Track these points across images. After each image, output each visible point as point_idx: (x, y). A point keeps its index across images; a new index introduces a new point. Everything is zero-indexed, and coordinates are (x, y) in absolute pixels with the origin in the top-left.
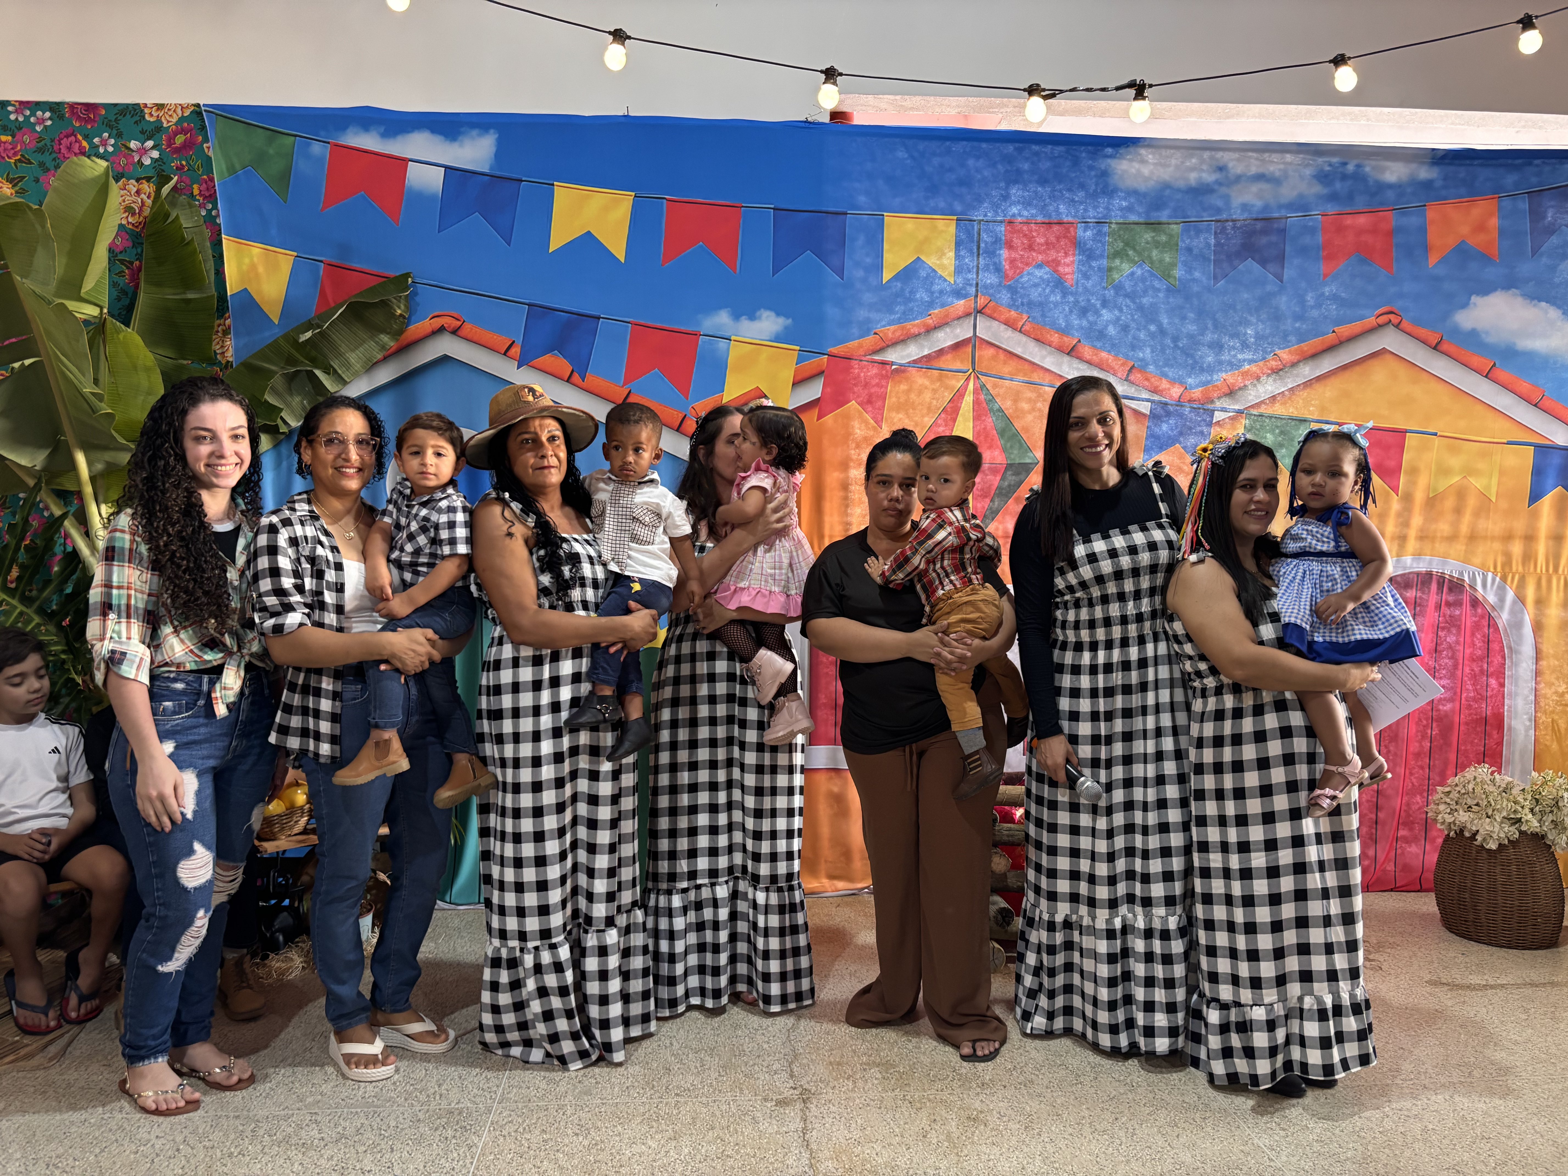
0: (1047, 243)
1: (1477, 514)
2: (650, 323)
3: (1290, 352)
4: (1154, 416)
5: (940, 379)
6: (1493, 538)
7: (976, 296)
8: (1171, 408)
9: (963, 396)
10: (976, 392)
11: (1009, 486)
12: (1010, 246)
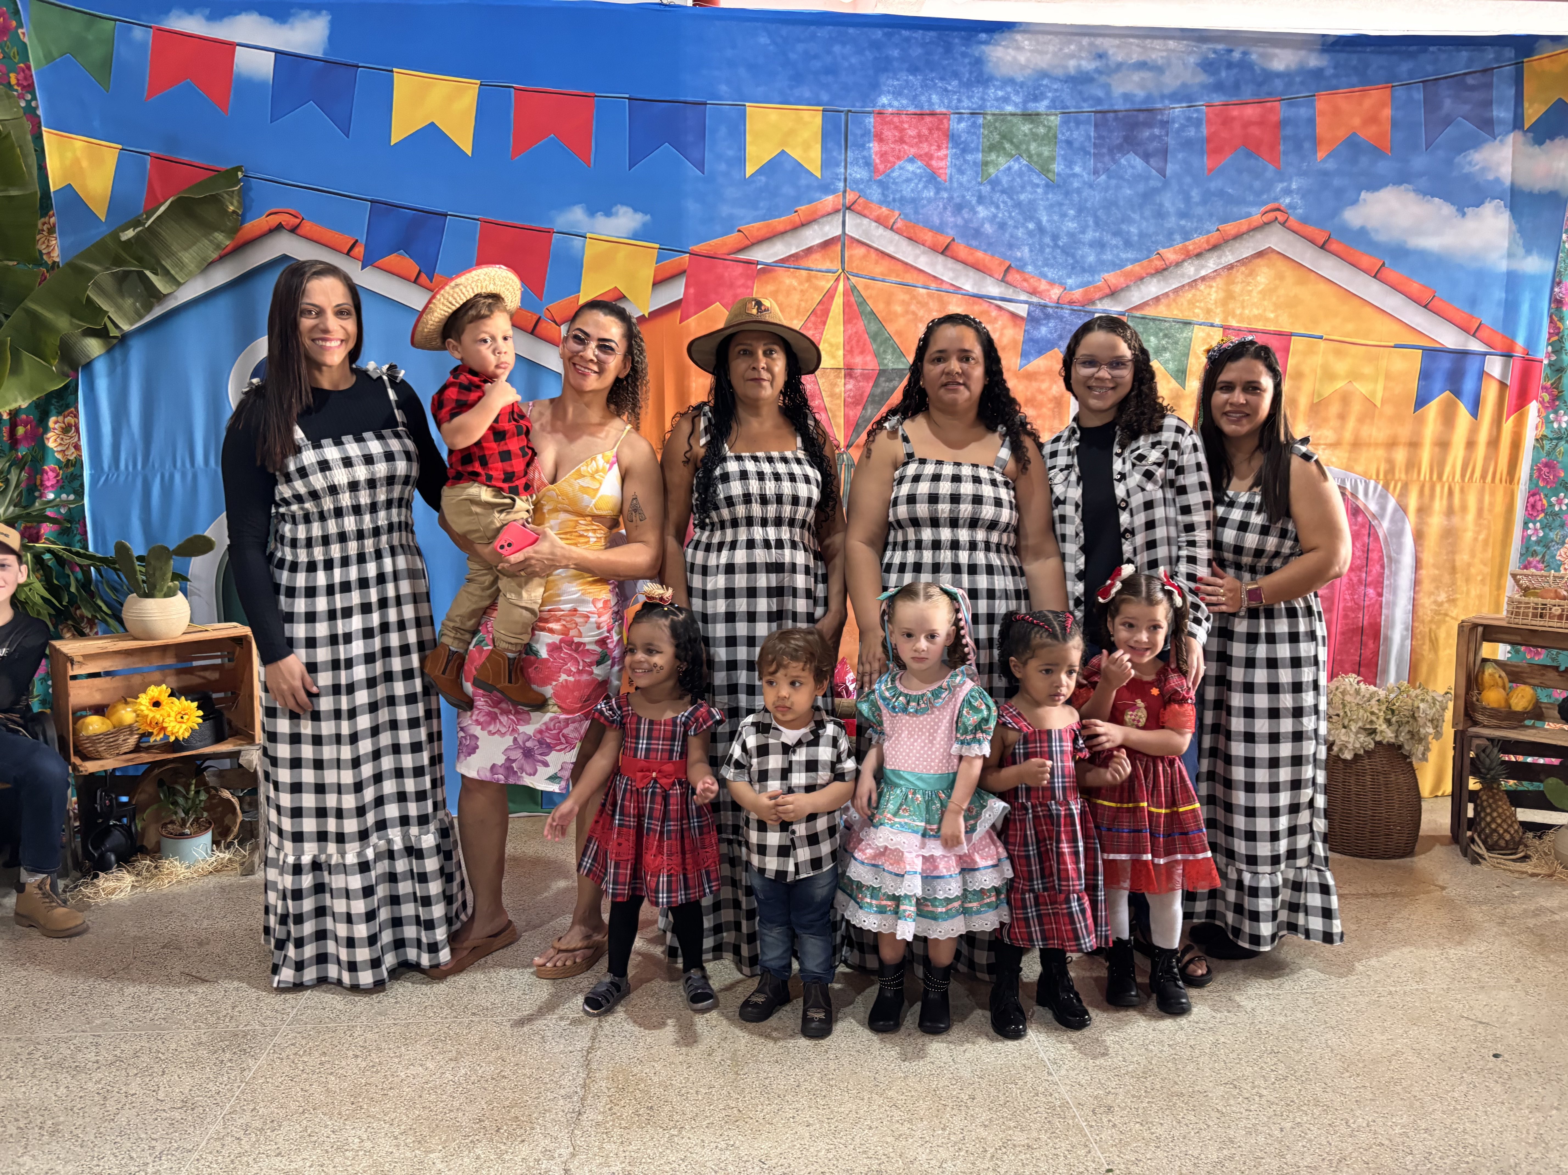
0: (919, 136)
1: (1361, 420)
2: (500, 220)
3: (1175, 252)
4: (1032, 320)
5: (809, 279)
6: (1377, 445)
7: (845, 192)
8: (1050, 310)
9: (832, 297)
10: (845, 293)
11: (883, 393)
12: (880, 138)
